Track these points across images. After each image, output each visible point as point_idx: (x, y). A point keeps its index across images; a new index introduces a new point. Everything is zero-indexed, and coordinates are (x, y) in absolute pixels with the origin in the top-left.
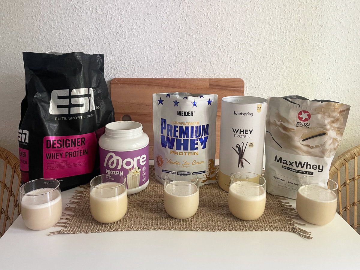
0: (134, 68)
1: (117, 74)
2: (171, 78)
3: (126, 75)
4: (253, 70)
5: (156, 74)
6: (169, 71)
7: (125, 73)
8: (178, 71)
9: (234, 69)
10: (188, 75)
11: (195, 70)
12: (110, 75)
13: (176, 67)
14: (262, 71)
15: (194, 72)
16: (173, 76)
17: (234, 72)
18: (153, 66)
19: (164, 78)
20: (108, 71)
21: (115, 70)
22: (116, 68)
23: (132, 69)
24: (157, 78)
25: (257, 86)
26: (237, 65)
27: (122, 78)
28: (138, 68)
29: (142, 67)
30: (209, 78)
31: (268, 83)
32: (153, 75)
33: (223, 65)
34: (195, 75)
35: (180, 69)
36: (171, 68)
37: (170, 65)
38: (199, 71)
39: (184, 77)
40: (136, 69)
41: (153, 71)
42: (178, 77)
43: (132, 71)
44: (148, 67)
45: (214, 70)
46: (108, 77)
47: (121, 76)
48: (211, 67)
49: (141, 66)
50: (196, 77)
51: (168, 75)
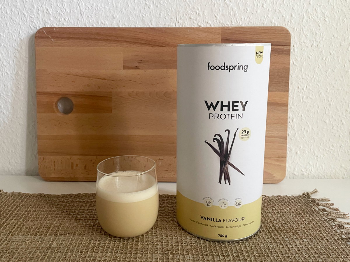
0: (80, 9)
1: (49, 22)
2: (148, 27)
3: (65, 23)
4: (307, 11)
5: (121, 21)
6: (144, 16)
7: (63, 19)
8: (162, 14)
9: (270, 10)
10: (181, 21)
11: (194, 13)
12: (36, 23)
13: (159, 6)
14: (326, 14)
15: (192, 17)
16: (153, 24)
17: (269, 16)
18: (115, 6)
19: (136, 27)
20: (33, 16)
21: (45, 13)
22: (47, 10)
23: (75, 11)
24: (123, 27)
25: (314, 44)
26: (275, 3)
27: (56, 28)
28: (87, 9)
29: (94, 7)
30: (221, 26)
31: (337, 38)
32: (115, 22)
33: (248, 3)
34: (195, 22)
35: (167, 11)
36: (149, 8)
37: (148, 3)
38: (201, 14)
39: (174, 26)
40: (83, 11)
41: (114, 16)
42: (161, 26)
43: (76, 15)
44: (106, 7)
45: (231, 12)
46: (31, 26)
47: (55, 24)
48: (226, 6)
49: (93, 5)
50: (196, 26)
51: (143, 21)
